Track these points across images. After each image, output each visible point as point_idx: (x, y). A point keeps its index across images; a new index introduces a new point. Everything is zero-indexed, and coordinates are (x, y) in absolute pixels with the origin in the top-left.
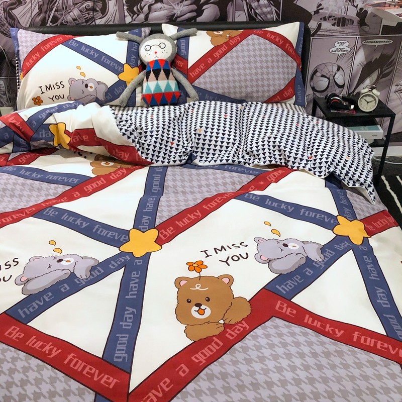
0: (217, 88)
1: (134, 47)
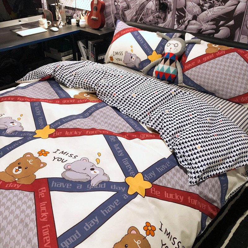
0: (197, 80)
1: (164, 43)
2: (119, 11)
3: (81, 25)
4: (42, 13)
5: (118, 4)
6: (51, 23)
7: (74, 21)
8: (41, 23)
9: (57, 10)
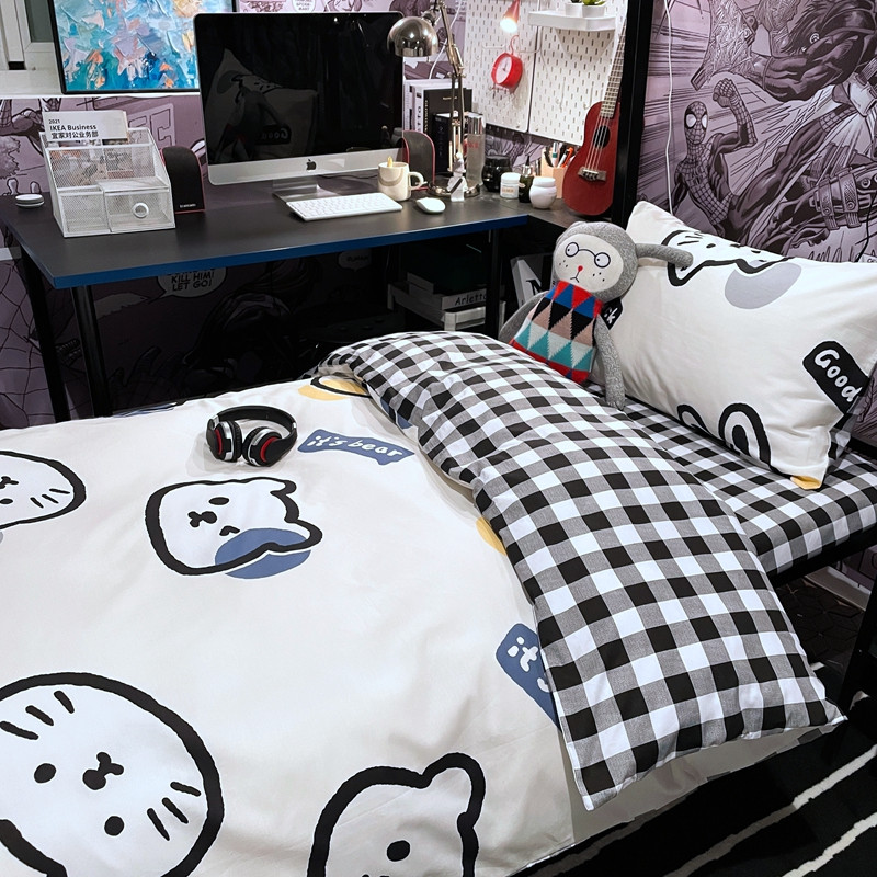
2: (698, 150)
3: (537, 196)
4: (400, 144)
5: (699, 123)
6: (422, 182)
7: (510, 181)
8: (384, 179)
9: (456, 138)
